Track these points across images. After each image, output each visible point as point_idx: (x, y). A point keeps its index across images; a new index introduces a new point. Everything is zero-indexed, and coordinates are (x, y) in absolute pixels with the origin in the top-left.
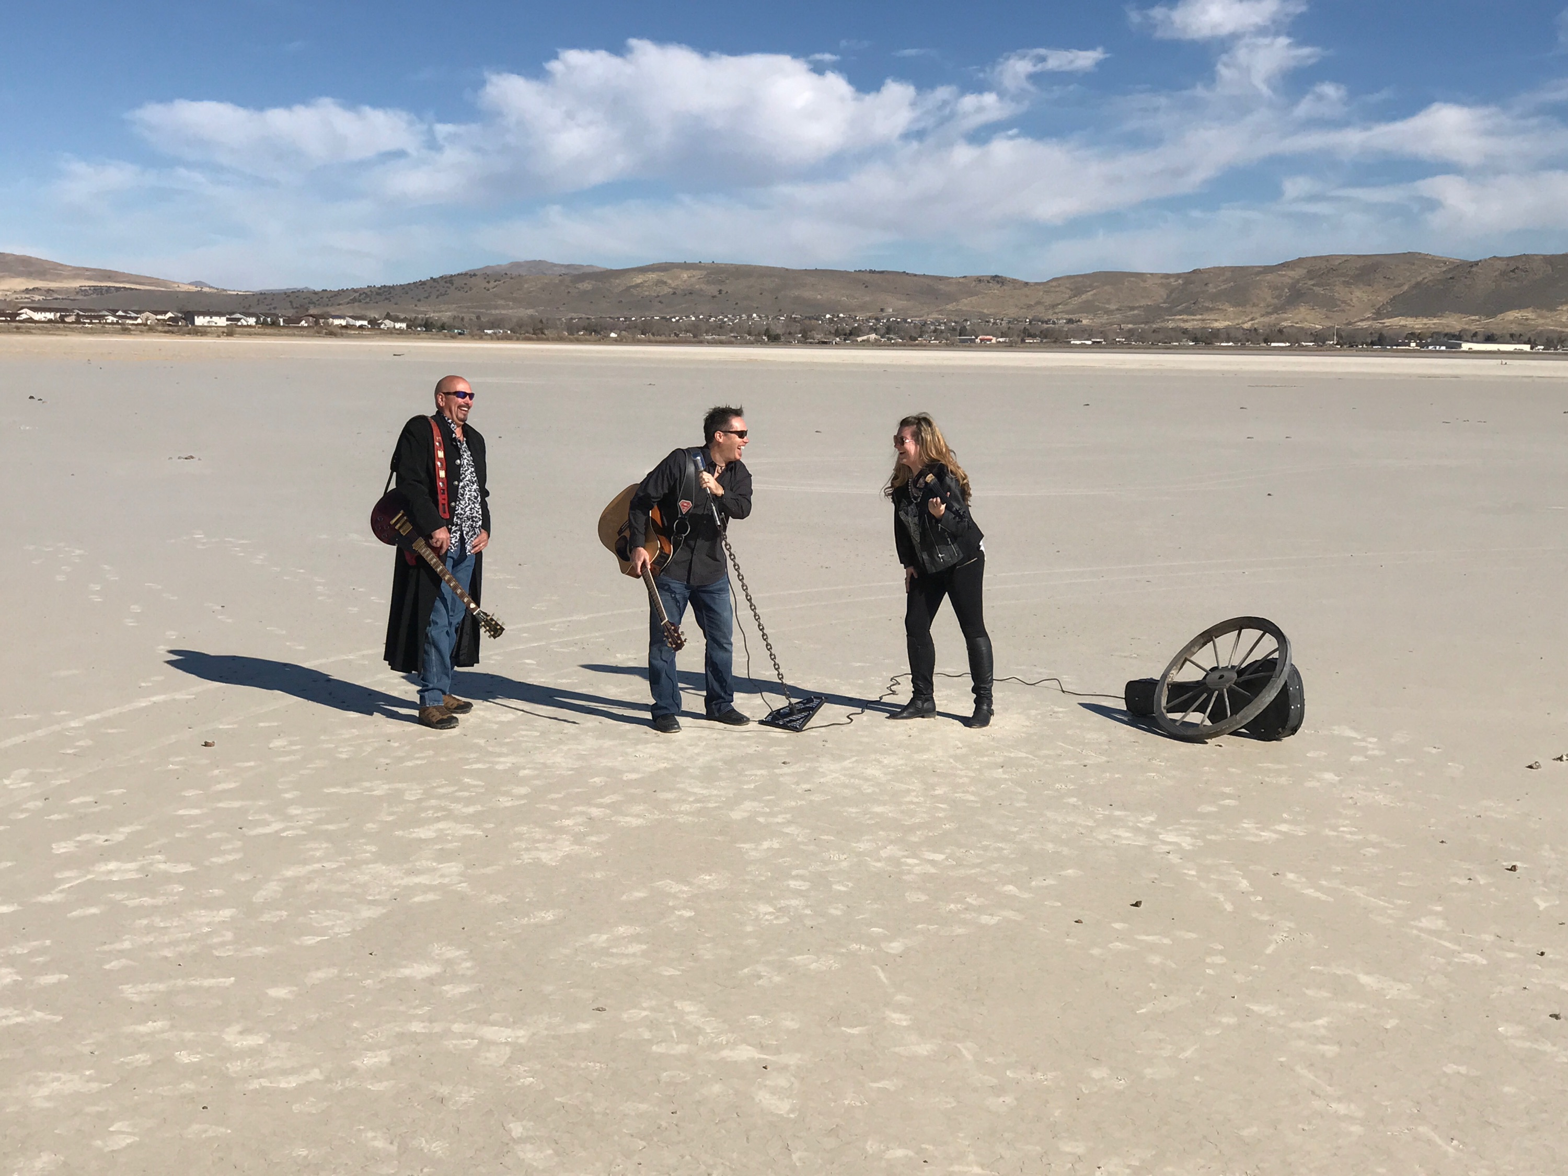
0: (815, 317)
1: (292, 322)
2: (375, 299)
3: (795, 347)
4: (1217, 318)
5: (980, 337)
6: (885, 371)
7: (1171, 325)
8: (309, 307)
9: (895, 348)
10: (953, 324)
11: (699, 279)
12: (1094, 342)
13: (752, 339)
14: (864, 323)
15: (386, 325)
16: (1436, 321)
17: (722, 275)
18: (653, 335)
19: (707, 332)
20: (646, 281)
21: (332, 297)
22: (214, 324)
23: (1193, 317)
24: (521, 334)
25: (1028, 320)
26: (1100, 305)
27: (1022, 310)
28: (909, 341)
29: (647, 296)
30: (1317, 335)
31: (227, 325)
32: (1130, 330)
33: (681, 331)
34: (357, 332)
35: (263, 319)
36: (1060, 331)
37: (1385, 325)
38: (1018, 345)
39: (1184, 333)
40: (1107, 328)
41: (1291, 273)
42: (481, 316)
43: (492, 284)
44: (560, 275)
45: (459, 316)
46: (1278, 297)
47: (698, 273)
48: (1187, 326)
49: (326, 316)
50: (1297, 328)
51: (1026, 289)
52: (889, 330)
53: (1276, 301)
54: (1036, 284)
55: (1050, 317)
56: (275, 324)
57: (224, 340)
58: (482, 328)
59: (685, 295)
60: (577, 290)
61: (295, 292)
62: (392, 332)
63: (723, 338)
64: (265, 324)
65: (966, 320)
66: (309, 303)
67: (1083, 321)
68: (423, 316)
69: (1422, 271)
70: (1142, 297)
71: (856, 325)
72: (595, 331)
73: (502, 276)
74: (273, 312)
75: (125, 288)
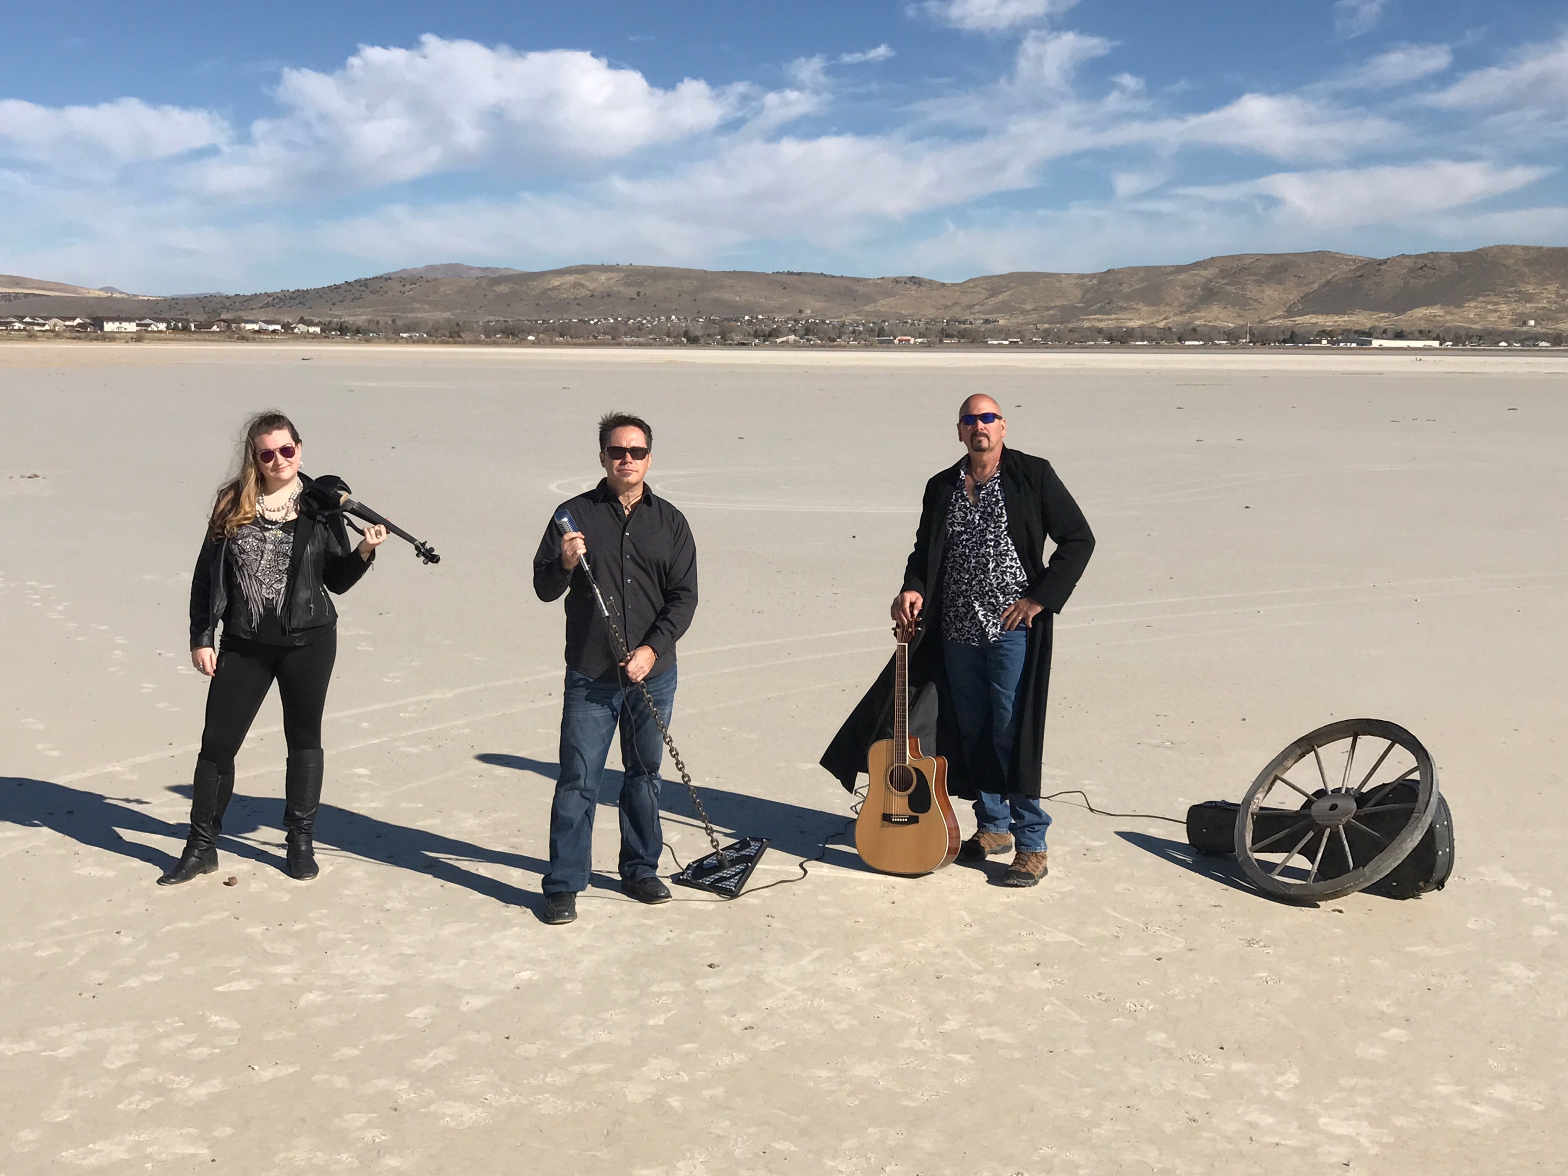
0: (734, 319)
1: (203, 327)
2: (289, 303)
3: (714, 348)
4: (1131, 317)
5: (899, 338)
6: (806, 372)
7: (1086, 324)
8: (222, 312)
9: (814, 349)
10: (871, 325)
11: (617, 281)
12: (1011, 342)
13: (671, 340)
14: (783, 325)
15: (299, 329)
16: (1346, 318)
17: (640, 277)
18: (571, 337)
19: (625, 334)
20: (564, 284)
21: (245, 301)
22: (123, 330)
23: (1109, 317)
24: (437, 337)
25: (945, 321)
26: (1017, 305)
27: (939, 311)
28: (828, 341)
29: (564, 299)
30: (1230, 334)
31: (137, 331)
32: (1046, 330)
33: (599, 333)
34: (270, 337)
35: (174, 325)
36: (978, 331)
37: (1297, 322)
38: (936, 346)
39: (1099, 332)
40: (1023, 328)
41: (1204, 273)
42: (397, 320)
43: (408, 287)
44: (477, 278)
45: (374, 320)
46: (1191, 296)
47: (616, 276)
48: (1101, 325)
49: (239, 321)
50: (1210, 326)
51: (943, 290)
52: (808, 331)
53: (1189, 300)
54: (953, 285)
55: (967, 318)
56: (186, 329)
57: (133, 346)
58: (397, 332)
59: (603, 297)
60: (494, 293)
61: (207, 297)
62: (306, 337)
63: (642, 340)
64: (176, 329)
65: (884, 321)
66: (222, 308)
67: (1000, 321)
68: (338, 319)
69: (1332, 269)
70: (1058, 297)
71: (775, 326)
72: (513, 334)
73: (418, 279)
74: (184, 317)
75: (34, 294)
